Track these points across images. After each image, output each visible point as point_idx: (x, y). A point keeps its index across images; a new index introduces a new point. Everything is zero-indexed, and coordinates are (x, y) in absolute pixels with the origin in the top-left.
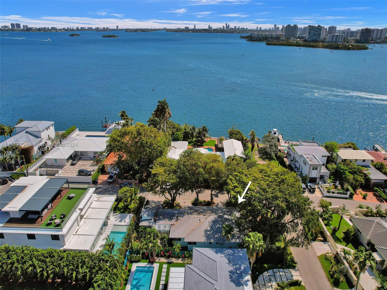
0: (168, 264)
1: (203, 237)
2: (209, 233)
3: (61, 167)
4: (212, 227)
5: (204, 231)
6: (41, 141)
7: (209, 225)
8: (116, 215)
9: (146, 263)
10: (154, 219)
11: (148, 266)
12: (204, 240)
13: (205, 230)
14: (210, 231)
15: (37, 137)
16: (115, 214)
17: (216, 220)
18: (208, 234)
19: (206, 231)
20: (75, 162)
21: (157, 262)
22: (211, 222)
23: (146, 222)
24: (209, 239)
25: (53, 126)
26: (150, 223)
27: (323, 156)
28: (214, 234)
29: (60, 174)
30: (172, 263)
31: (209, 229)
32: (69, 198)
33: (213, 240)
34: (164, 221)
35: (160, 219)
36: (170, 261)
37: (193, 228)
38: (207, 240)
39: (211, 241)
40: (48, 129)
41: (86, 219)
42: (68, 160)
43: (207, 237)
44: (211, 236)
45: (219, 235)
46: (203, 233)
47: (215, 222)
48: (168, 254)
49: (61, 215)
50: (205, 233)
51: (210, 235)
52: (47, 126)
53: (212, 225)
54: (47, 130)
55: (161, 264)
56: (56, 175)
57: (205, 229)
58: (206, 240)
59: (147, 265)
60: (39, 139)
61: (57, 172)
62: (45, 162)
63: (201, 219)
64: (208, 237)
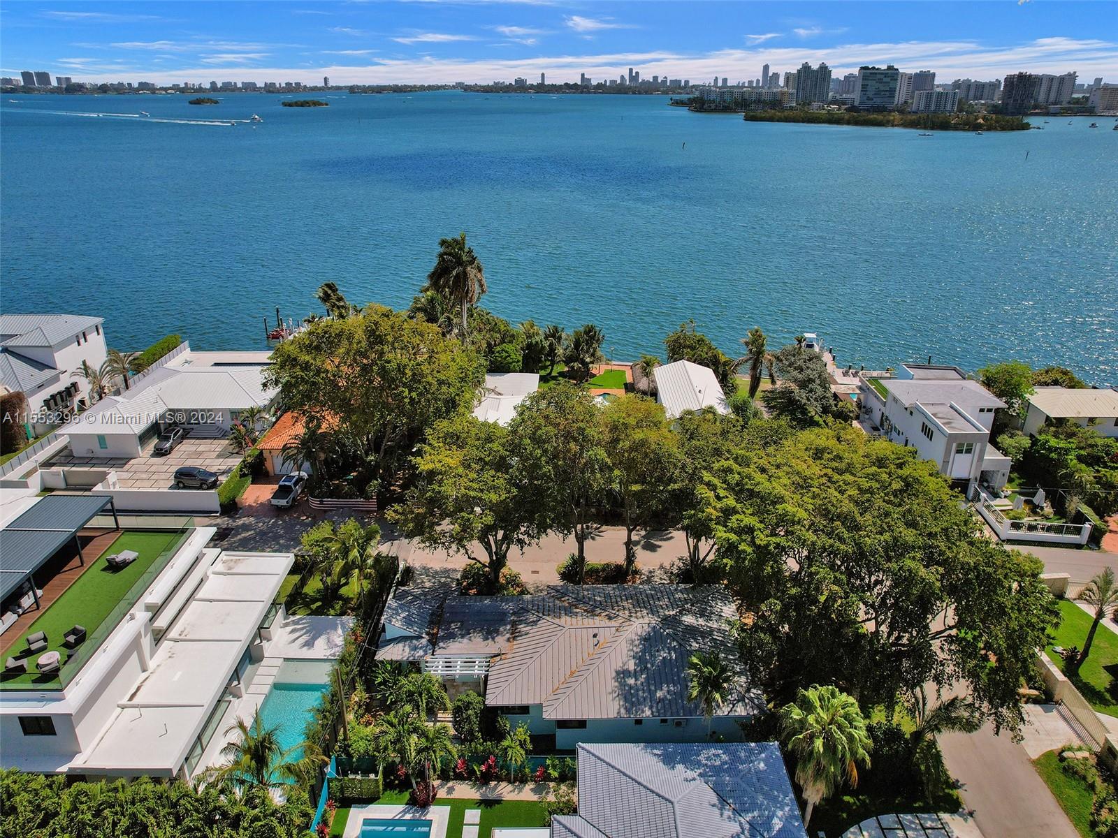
0: (482, 806)
1: (610, 697)
2: (631, 681)
3: (119, 461)
4: (641, 660)
5: (614, 674)
6: (56, 379)
7: (632, 653)
8: (295, 623)
9: (401, 807)
10: (428, 634)
11: (408, 817)
12: (616, 711)
13: (618, 673)
14: (635, 675)
15: (41, 366)
16: (292, 618)
17: (655, 632)
18: (631, 687)
19: (622, 674)
20: (168, 445)
21: (444, 802)
22: (637, 642)
23: (401, 645)
24: (633, 704)
25: (101, 331)
26: (415, 648)
27: (982, 410)
28: (653, 688)
29: (114, 484)
30: (498, 801)
31: (631, 666)
32: (115, 567)
33: (651, 708)
34: (465, 640)
35: (451, 636)
36: (490, 796)
37: (574, 668)
38: (628, 711)
39: (643, 712)
40: (82, 341)
41: (176, 641)
42: (143, 438)
43: (626, 700)
44: (640, 693)
45: (672, 688)
46: (612, 684)
47: (650, 641)
48: (483, 768)
49: (66, 635)
50: (620, 683)
51: (637, 690)
52: (79, 330)
53: (644, 651)
54: (79, 344)
55: (458, 809)
56: (99, 488)
57: (618, 665)
58: (623, 711)
59: (405, 812)
60: (48, 373)
61: (102, 477)
62: (66, 447)
63: (601, 632)
64: (629, 698)
